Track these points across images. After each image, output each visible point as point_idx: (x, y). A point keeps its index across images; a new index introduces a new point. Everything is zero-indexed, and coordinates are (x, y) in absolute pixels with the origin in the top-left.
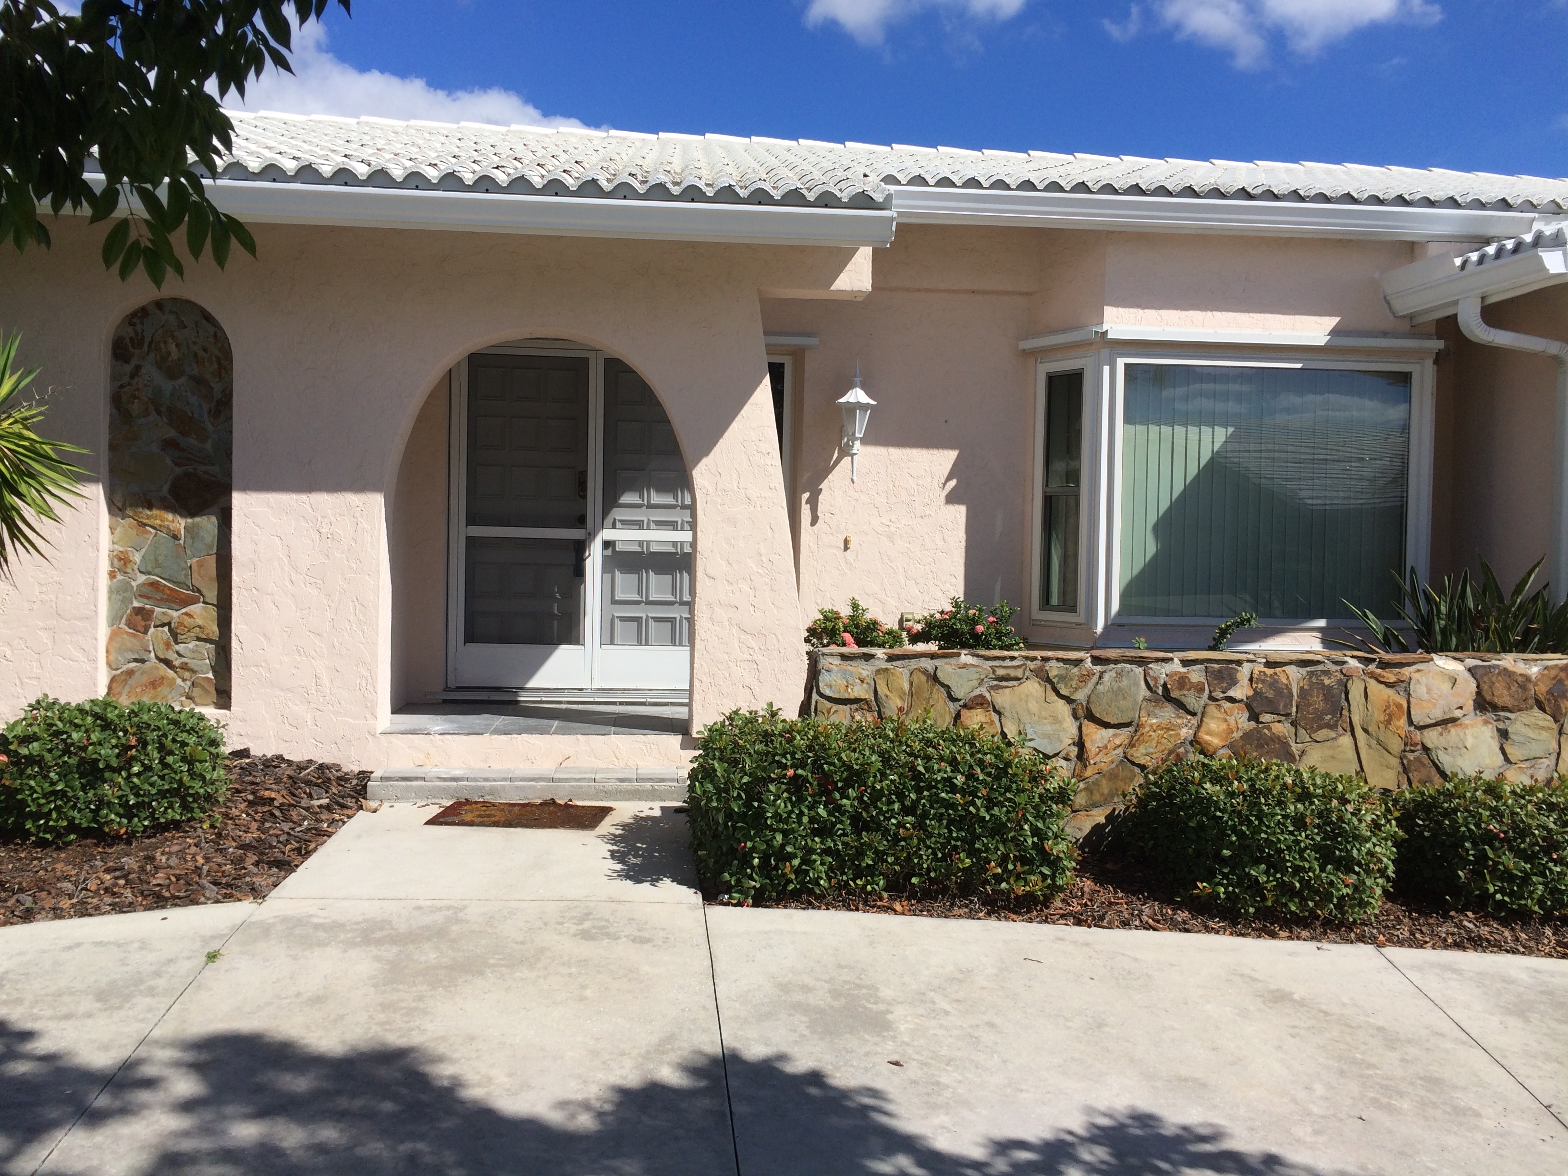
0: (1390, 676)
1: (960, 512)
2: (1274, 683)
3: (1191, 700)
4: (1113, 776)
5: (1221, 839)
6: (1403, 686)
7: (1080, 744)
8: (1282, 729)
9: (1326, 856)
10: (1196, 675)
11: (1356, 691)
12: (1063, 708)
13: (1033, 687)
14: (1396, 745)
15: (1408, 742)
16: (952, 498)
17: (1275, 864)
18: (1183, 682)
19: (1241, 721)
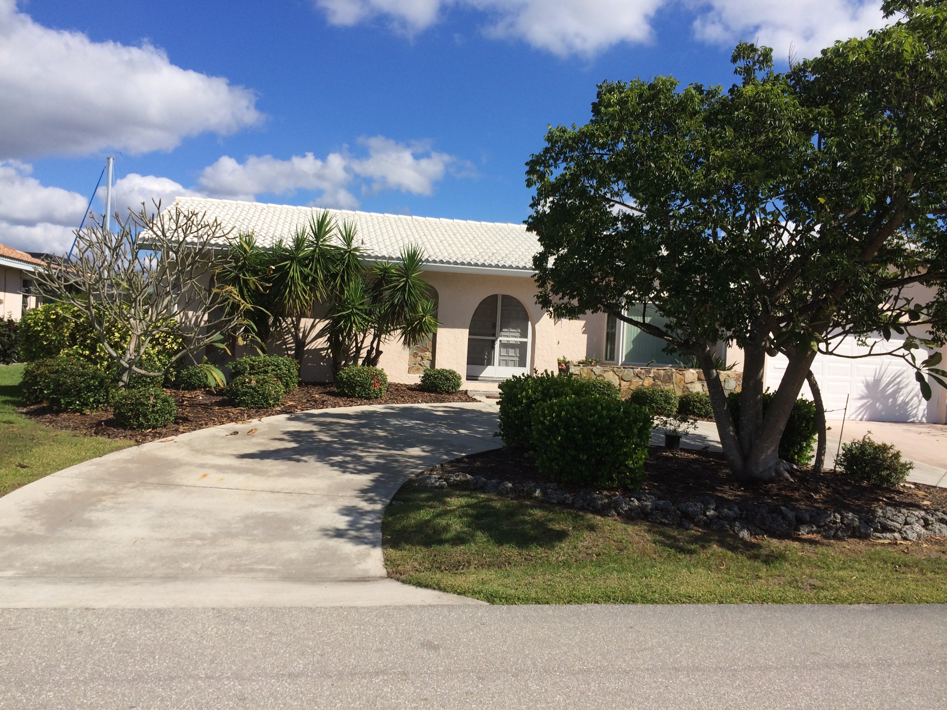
0: (681, 373)
1: (586, 336)
2: (658, 373)
3: (642, 377)
4: (626, 391)
5: (647, 399)
6: (683, 375)
7: (620, 385)
8: (659, 383)
9: (665, 402)
10: (643, 371)
11: (674, 375)
12: (617, 377)
13: (611, 373)
14: (682, 387)
15: (684, 386)
16: (584, 333)
17: (657, 403)
18: (640, 373)
19: (651, 381)
